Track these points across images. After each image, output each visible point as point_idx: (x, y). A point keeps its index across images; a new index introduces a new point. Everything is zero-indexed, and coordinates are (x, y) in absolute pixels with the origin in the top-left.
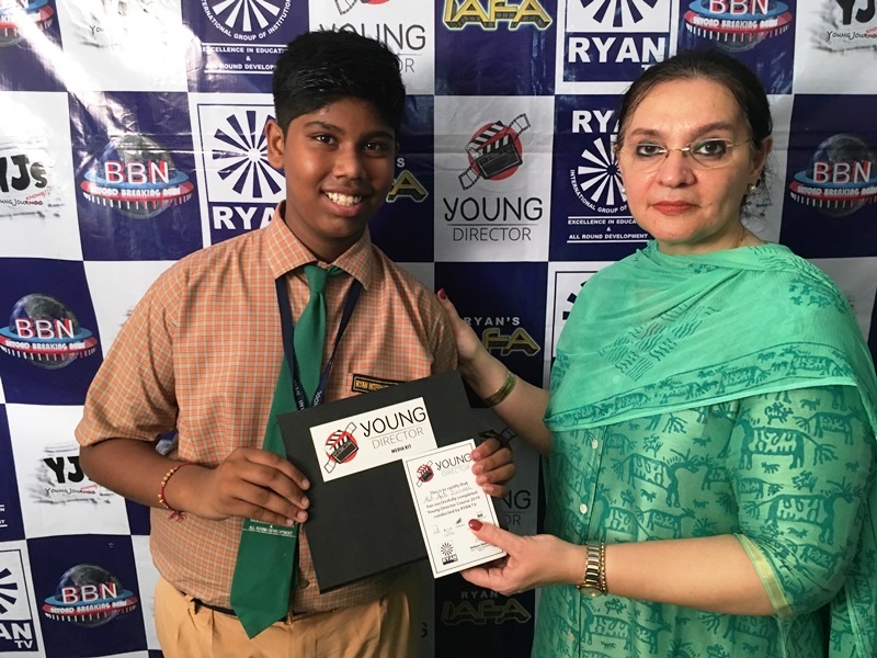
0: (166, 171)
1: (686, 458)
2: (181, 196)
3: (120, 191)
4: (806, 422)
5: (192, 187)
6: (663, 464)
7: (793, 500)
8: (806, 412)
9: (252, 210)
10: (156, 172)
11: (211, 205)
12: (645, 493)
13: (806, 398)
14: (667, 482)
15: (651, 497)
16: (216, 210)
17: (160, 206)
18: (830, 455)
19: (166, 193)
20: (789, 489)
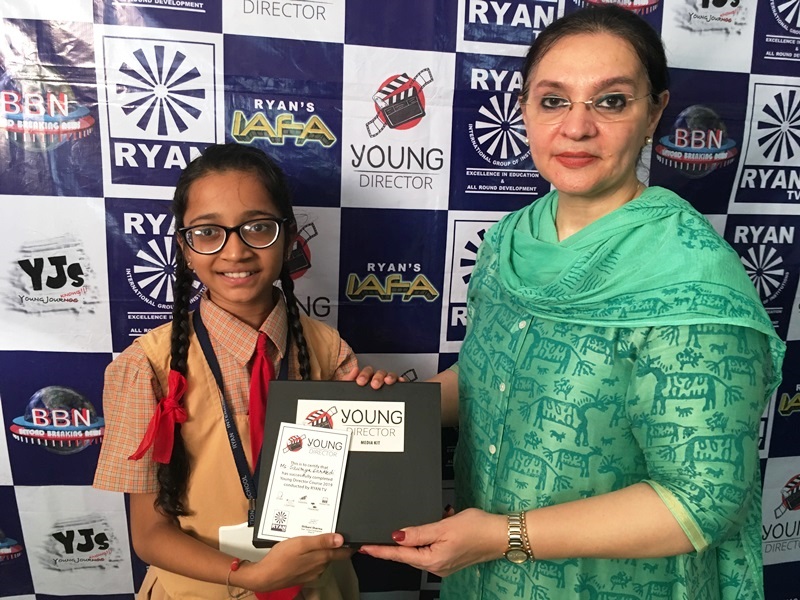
0: (66, 103)
1: (596, 399)
2: (81, 130)
3: (16, 122)
4: (716, 365)
5: (93, 121)
6: (573, 406)
7: (707, 441)
8: (715, 356)
9: (157, 148)
10: (55, 104)
11: (113, 141)
12: (554, 433)
13: (715, 342)
14: (577, 423)
15: (560, 437)
16: (118, 146)
17: (59, 139)
18: (737, 396)
19: (65, 126)
20: (703, 431)
